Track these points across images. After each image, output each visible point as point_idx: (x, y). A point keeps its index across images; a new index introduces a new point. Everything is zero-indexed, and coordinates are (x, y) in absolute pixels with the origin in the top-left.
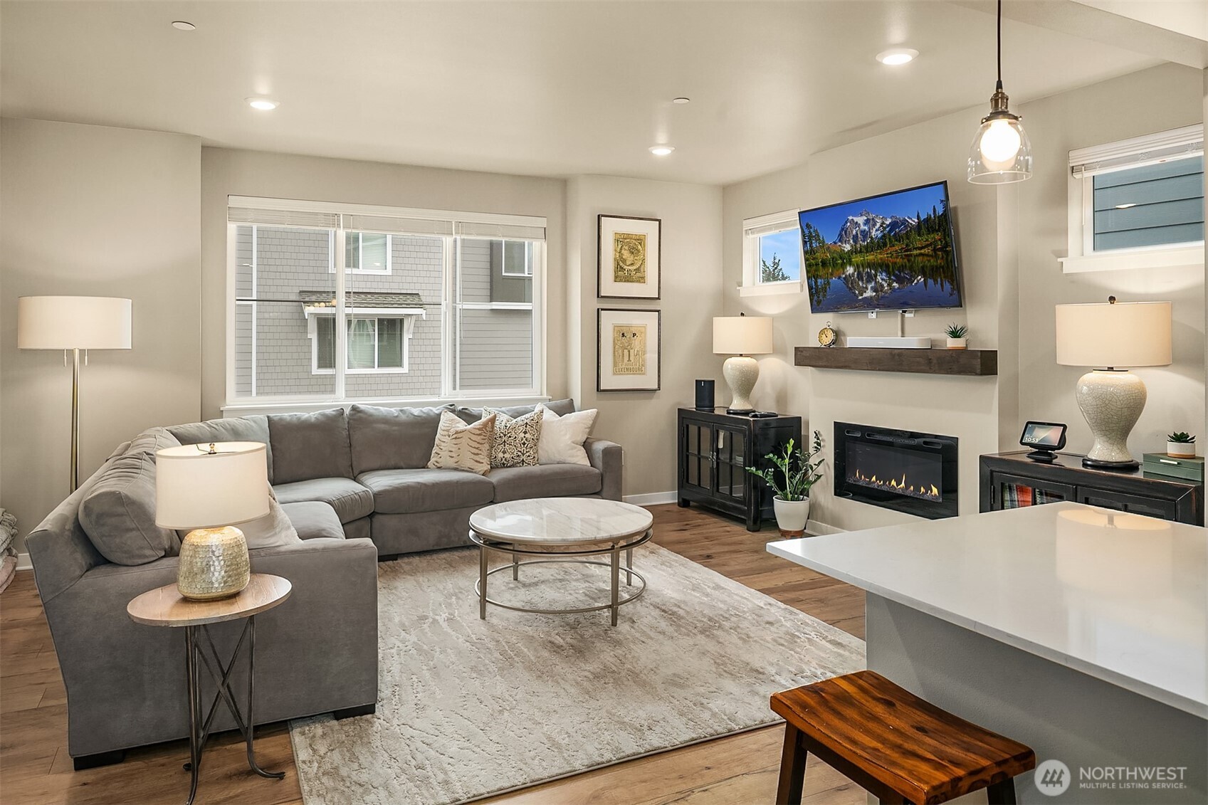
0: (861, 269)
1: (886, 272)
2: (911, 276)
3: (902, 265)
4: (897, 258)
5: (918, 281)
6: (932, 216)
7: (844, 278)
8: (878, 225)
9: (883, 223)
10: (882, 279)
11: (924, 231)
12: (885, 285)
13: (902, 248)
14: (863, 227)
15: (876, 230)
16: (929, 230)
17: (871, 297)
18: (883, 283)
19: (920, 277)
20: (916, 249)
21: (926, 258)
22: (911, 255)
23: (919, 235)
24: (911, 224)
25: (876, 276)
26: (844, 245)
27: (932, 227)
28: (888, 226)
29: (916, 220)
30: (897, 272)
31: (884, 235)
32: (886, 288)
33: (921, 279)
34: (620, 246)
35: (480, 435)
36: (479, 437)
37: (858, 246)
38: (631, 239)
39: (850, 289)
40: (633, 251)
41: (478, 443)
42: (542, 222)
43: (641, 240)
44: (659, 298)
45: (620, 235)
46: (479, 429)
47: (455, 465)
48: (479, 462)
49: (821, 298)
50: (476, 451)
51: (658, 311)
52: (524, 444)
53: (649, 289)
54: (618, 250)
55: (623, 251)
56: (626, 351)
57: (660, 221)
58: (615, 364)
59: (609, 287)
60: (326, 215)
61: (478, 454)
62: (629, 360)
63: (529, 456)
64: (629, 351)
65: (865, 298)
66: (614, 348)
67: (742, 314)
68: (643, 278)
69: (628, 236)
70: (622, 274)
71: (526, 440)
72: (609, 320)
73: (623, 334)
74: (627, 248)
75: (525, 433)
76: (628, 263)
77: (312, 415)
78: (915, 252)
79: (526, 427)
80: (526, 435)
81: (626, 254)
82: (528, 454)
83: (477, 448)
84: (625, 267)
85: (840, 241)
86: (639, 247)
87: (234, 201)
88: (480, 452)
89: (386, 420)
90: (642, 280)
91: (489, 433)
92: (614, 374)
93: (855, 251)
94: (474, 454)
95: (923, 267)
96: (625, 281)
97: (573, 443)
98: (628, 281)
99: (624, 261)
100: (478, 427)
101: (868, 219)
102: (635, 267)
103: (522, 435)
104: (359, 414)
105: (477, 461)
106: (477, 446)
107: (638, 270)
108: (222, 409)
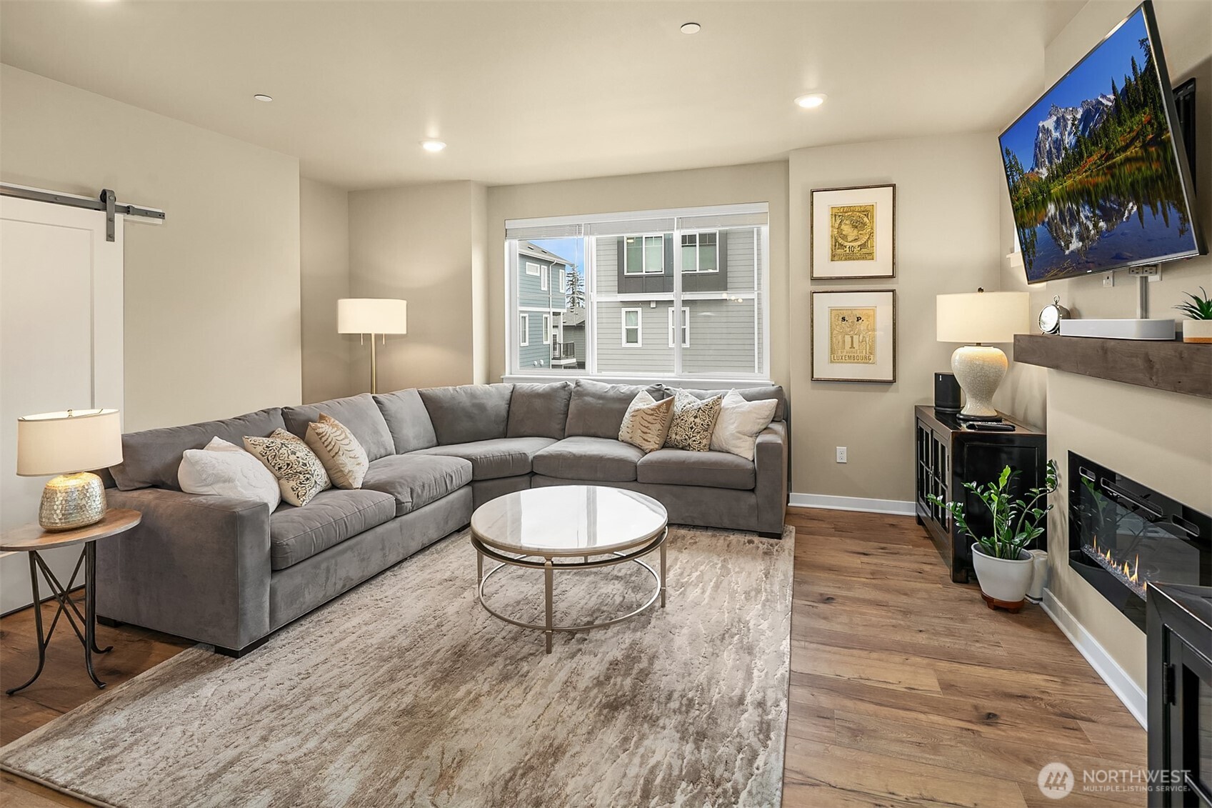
0: (1062, 205)
1: (1088, 204)
2: (1120, 205)
3: (1106, 187)
4: (1098, 175)
5: (1130, 213)
6: (1133, 79)
7: (1048, 223)
8: (1070, 123)
9: (1074, 119)
10: (1087, 217)
11: (1125, 114)
12: (1091, 227)
13: (1102, 156)
14: (1056, 135)
15: (1069, 134)
16: (1131, 110)
17: (1078, 250)
18: (1088, 223)
19: (1131, 204)
20: (1118, 151)
21: (1135, 165)
22: (1113, 166)
23: (1120, 124)
24: (1107, 106)
25: (1078, 213)
26: (1041, 170)
27: (1134, 102)
28: (1080, 121)
29: (1112, 97)
30: (1101, 201)
31: (1078, 141)
32: (1092, 232)
33: (1132, 207)
34: (838, 221)
35: (652, 415)
36: (650, 417)
37: (1054, 167)
38: (854, 211)
39: (1055, 238)
40: (858, 225)
41: (649, 422)
42: (764, 207)
43: (868, 211)
44: (893, 277)
45: (839, 208)
46: (652, 410)
47: (630, 440)
48: (647, 441)
49: (1031, 258)
50: (645, 430)
51: (893, 291)
52: (692, 428)
53: (880, 265)
54: (837, 225)
55: (843, 227)
56: (848, 339)
57: (894, 186)
58: (832, 351)
59: (824, 267)
60: (570, 226)
61: (646, 433)
62: (852, 347)
63: (694, 441)
64: (852, 337)
65: (1072, 252)
66: (832, 335)
67: (981, 290)
68: (871, 254)
69: (851, 209)
70: (839, 250)
71: (695, 424)
72: (826, 304)
73: (844, 319)
74: (848, 222)
75: (696, 417)
76: (850, 239)
77: (540, 387)
78: (1119, 158)
79: (698, 411)
80: (696, 420)
81: (847, 229)
82: (694, 439)
83: (647, 427)
84: (846, 244)
85: (1037, 166)
86: (865, 219)
87: (509, 225)
88: (649, 431)
89: (594, 395)
90: (869, 256)
91: (662, 414)
92: (831, 362)
93: (1053, 178)
94: (644, 433)
95: (1132, 184)
96: (846, 260)
97: (739, 432)
98: (850, 259)
99: (845, 237)
100: (652, 408)
101: (1058, 118)
102: (859, 243)
103: (692, 419)
104: (578, 388)
105: (644, 439)
106: (647, 425)
107: (863, 246)
108: (502, 377)
